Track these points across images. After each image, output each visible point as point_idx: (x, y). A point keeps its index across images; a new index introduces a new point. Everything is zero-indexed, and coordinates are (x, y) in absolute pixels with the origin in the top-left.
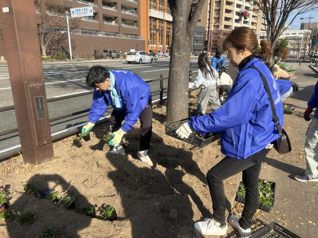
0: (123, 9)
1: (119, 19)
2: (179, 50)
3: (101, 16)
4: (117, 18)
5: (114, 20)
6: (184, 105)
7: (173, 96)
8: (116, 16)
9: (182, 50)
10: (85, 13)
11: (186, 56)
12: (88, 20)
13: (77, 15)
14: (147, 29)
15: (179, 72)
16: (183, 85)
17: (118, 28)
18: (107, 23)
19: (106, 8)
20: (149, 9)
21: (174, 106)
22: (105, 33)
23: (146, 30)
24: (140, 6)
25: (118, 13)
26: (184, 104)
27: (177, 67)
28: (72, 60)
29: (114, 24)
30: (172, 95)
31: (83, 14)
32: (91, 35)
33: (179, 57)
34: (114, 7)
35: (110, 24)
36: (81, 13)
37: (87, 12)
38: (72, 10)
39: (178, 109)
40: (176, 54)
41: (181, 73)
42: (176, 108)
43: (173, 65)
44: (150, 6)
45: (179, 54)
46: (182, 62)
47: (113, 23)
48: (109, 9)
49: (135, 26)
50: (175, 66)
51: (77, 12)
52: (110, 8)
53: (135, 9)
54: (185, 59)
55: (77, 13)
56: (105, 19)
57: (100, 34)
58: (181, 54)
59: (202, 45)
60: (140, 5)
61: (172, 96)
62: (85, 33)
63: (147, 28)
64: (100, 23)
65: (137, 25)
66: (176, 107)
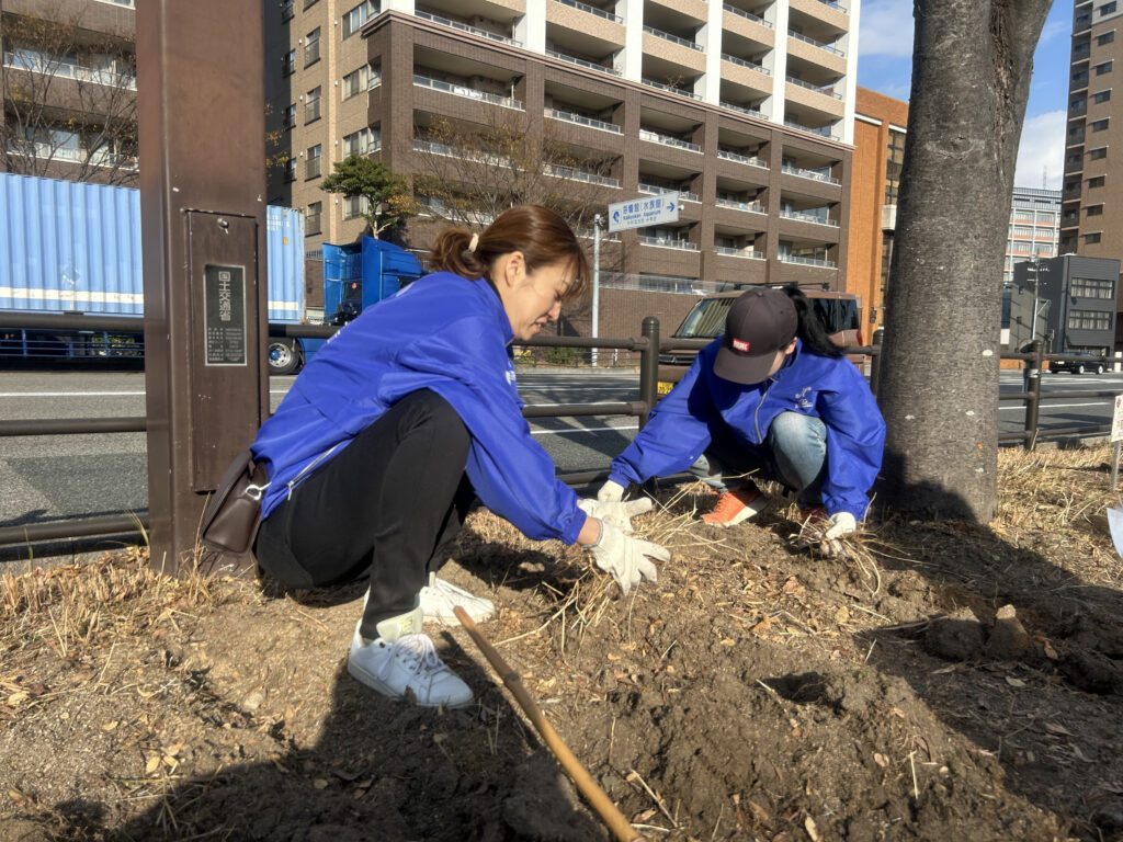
0: (787, 208)
1: (769, 241)
2: (950, 125)
3: (708, 233)
4: (763, 237)
5: (751, 243)
6: (970, 413)
7: (910, 363)
8: (761, 229)
9: (963, 123)
10: (652, 214)
11: (989, 155)
12: (666, 244)
13: (626, 221)
14: (873, 274)
15: (943, 240)
16: (965, 305)
17: (763, 269)
18: (727, 252)
19: (728, 207)
20: (885, 207)
21: (908, 417)
22: (715, 283)
23: (869, 276)
24: (849, 195)
25: (768, 221)
26: (972, 409)
27: (933, 215)
28: (595, 364)
29: (752, 254)
30: (901, 359)
31: (645, 218)
32: (668, 290)
33: (948, 165)
34: (758, 201)
35: (737, 255)
36: (639, 216)
37: (659, 211)
38: (612, 209)
39: (933, 434)
40: (929, 147)
41: (959, 246)
42: (921, 428)
43: (916, 207)
44: (887, 195)
45: (944, 145)
46: (965, 190)
47: (749, 252)
48: (740, 207)
49: (826, 262)
50: (925, 212)
51: (628, 214)
52: (741, 205)
53: (832, 205)
54: (982, 171)
55: (628, 218)
56: (721, 241)
57: (701, 287)
58: (956, 146)
59: (1106, 328)
60: (849, 191)
61: (905, 362)
62: (653, 284)
63: (873, 268)
64: (702, 255)
65: (835, 259)
66: (921, 419)
